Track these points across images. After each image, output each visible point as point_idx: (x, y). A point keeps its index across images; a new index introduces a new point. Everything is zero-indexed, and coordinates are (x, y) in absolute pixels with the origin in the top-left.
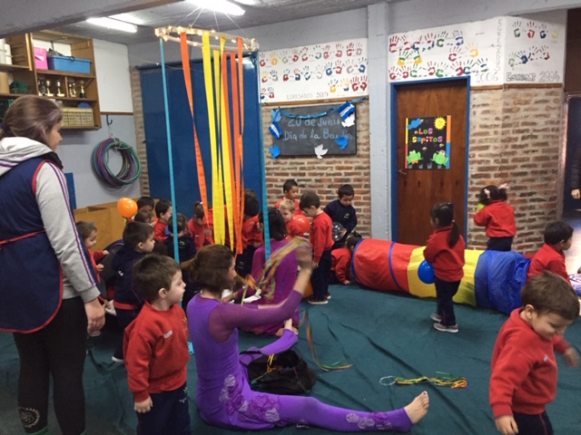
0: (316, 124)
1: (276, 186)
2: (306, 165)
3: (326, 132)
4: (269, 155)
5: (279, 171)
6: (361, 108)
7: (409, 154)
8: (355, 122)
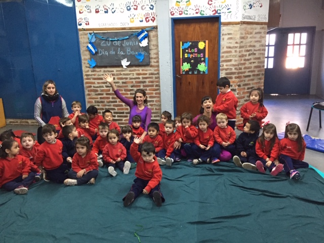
0: (121, 44)
1: (94, 87)
2: (115, 72)
3: (128, 50)
4: (88, 65)
5: (95, 77)
6: (152, 34)
7: (183, 65)
8: (148, 43)
